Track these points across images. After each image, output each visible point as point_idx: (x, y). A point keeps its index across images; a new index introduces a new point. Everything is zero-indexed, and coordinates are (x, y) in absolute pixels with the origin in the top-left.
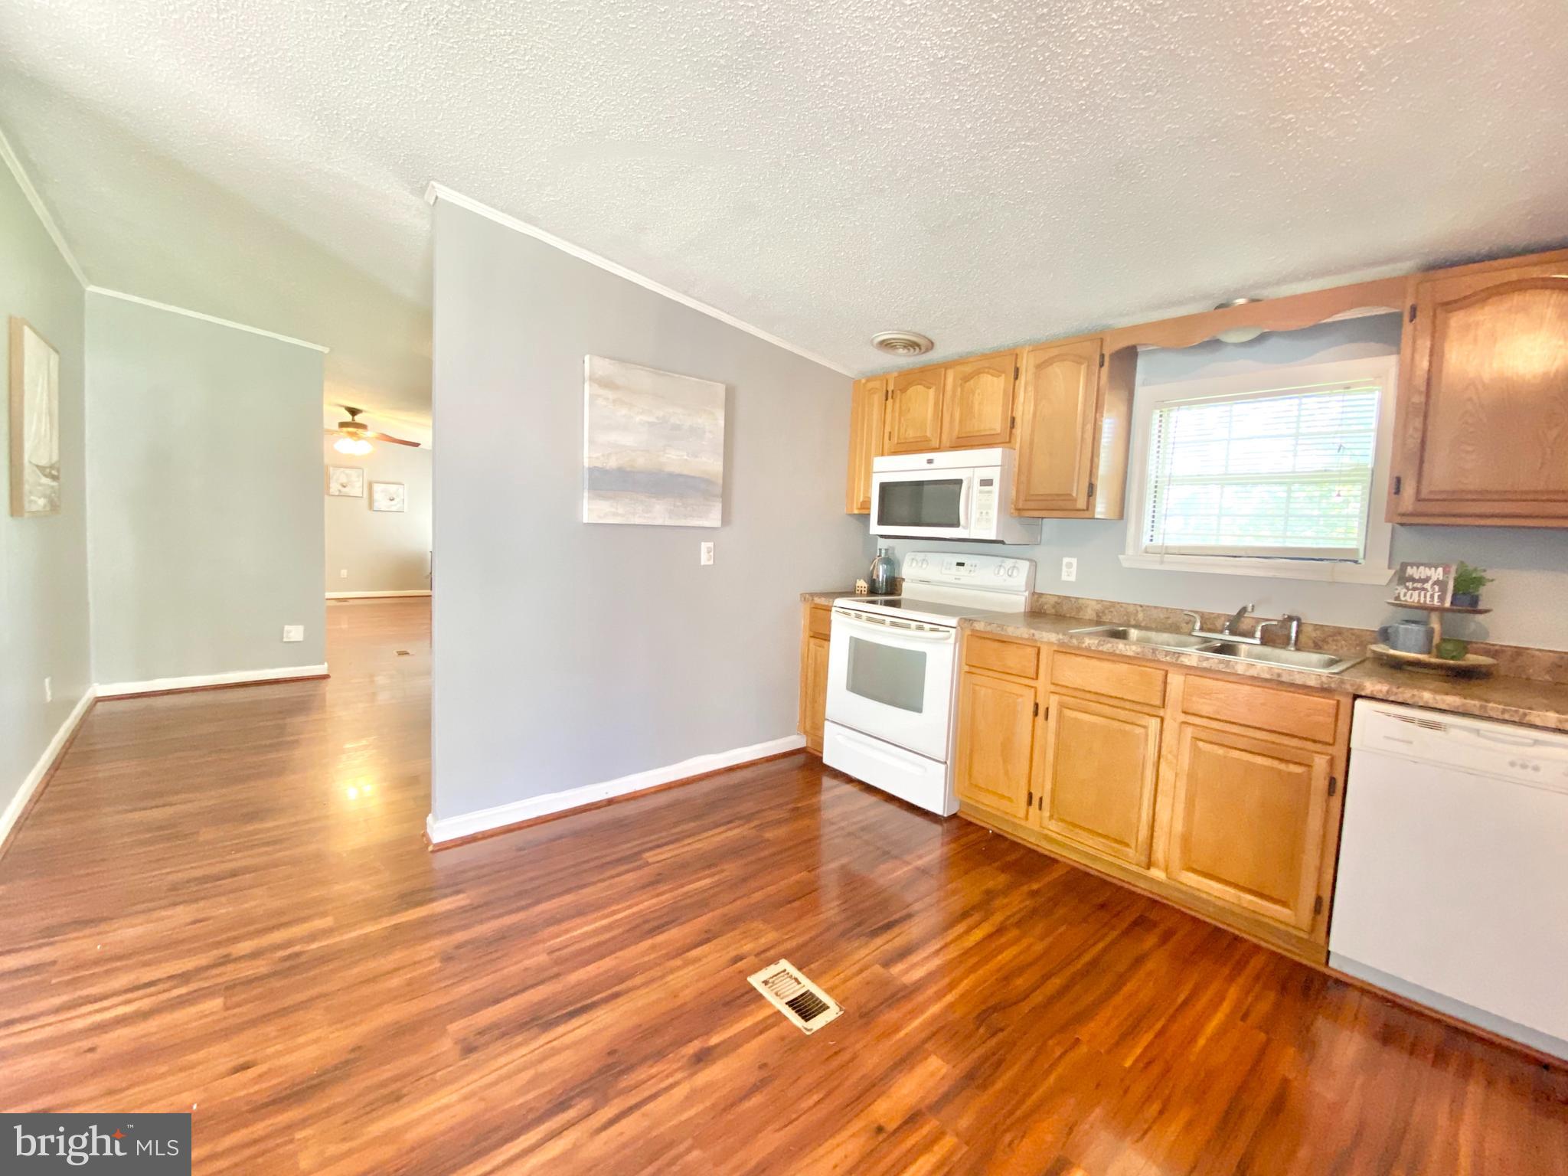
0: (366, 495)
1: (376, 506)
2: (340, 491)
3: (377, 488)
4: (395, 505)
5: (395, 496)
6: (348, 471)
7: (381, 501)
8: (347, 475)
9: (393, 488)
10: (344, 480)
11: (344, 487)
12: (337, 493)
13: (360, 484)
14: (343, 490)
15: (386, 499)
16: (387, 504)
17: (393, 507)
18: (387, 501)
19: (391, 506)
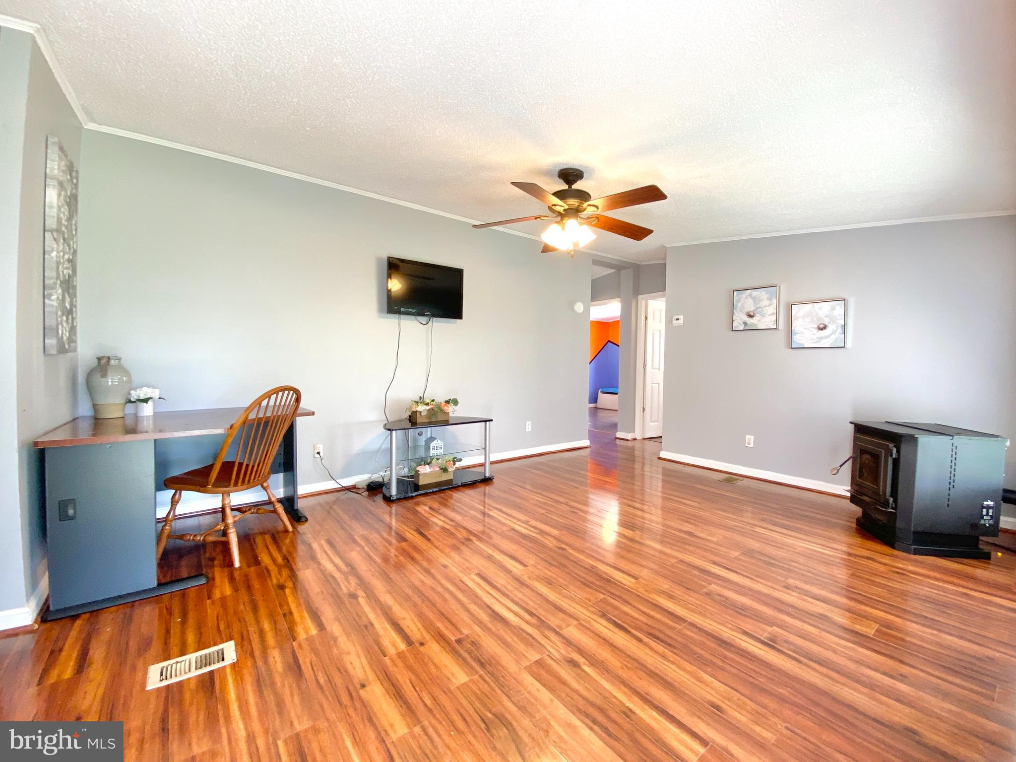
0: (782, 325)
1: (798, 340)
2: (745, 324)
3: (799, 311)
4: (827, 337)
5: (826, 321)
6: (755, 293)
7: (805, 335)
8: (754, 299)
9: (824, 309)
10: (750, 306)
11: (751, 316)
12: (742, 327)
13: (772, 310)
14: (749, 321)
15: (814, 328)
16: (815, 337)
17: (824, 341)
18: (815, 331)
19: (822, 338)
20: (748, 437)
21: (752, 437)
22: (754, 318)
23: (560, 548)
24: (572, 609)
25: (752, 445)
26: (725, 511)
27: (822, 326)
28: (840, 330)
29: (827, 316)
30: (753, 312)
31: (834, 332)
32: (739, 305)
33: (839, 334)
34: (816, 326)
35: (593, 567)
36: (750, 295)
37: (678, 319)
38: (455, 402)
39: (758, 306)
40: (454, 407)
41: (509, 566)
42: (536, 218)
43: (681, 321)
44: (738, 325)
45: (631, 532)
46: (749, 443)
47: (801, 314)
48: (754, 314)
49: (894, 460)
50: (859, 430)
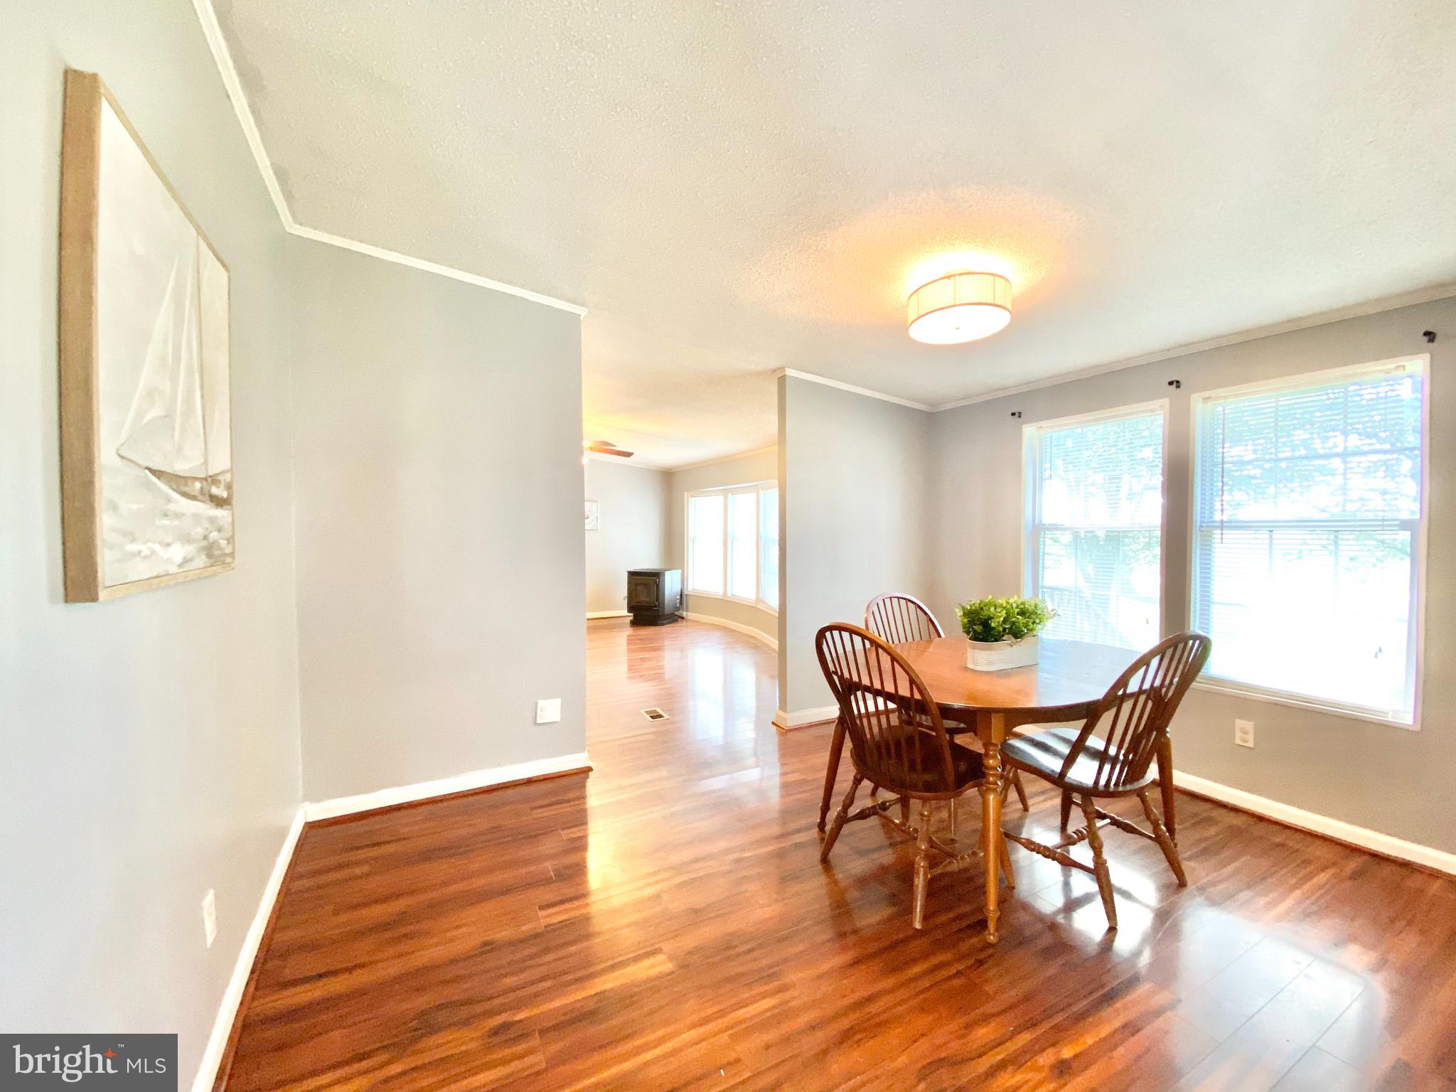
4: (589, 523)
49: (658, 586)
50: (633, 575)
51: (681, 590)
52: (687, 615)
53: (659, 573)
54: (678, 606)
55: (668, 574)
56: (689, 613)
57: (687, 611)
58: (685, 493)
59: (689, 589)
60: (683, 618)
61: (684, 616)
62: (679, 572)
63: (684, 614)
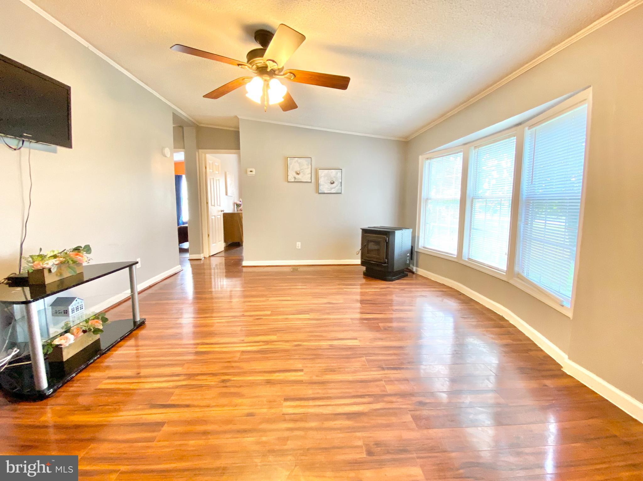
0: (313, 180)
1: (322, 189)
2: (295, 178)
3: (322, 173)
4: (334, 188)
5: (334, 180)
6: (300, 160)
7: (325, 187)
8: (299, 163)
9: (333, 173)
10: (297, 169)
11: (298, 174)
12: (293, 180)
13: (309, 170)
14: (297, 176)
15: (329, 183)
16: (329, 188)
17: (333, 190)
18: (329, 184)
19: (332, 188)
20: (298, 243)
21: (300, 243)
22: (299, 175)
23: (296, 346)
24: (370, 377)
25: (300, 248)
26: (321, 286)
27: (332, 182)
28: (339, 185)
29: (334, 177)
30: (299, 171)
31: (337, 186)
32: (291, 166)
33: (339, 187)
34: (330, 182)
35: (331, 345)
36: (297, 161)
37: (251, 171)
38: (88, 249)
39: (302, 168)
40: (88, 255)
41: (293, 378)
42: (239, 65)
43: (254, 173)
44: (291, 179)
45: (308, 315)
46: (298, 247)
47: (323, 175)
48: (300, 173)
49: (387, 243)
50: (366, 232)
51: (412, 247)
52: (417, 270)
53: (389, 232)
54: (408, 262)
55: (398, 234)
56: (418, 269)
57: (417, 266)
58: (420, 157)
59: (420, 247)
60: (413, 273)
61: (414, 270)
62: (411, 230)
63: (414, 269)
